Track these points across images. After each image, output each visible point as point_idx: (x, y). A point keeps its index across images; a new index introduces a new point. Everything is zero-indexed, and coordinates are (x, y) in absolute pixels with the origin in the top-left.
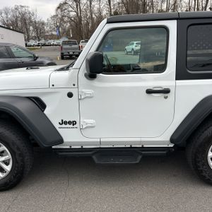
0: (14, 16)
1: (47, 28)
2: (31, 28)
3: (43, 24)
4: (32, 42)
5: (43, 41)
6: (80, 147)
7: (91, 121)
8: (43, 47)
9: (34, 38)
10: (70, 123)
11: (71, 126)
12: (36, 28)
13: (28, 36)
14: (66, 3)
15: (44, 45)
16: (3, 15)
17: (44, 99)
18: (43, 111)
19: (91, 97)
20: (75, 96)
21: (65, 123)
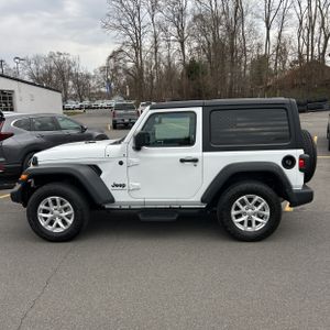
0: (46, 67)
1: (93, 83)
2: (71, 83)
3: (88, 77)
4: (72, 104)
5: (86, 103)
6: (128, 207)
7: (137, 184)
8: (87, 111)
9: (74, 98)
10: (120, 185)
11: (121, 188)
12: (78, 84)
13: (66, 94)
14: (121, 51)
15: (89, 108)
16: (33, 66)
17: (100, 166)
18: (100, 176)
20: (125, 164)
21: (117, 186)
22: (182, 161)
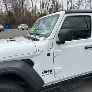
6: (51, 84)
7: (60, 68)
10: (48, 71)
11: (49, 73)
18: (33, 67)
19: (60, 54)
20: (52, 55)
21: (46, 72)
22: (86, 48)
